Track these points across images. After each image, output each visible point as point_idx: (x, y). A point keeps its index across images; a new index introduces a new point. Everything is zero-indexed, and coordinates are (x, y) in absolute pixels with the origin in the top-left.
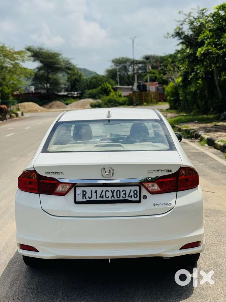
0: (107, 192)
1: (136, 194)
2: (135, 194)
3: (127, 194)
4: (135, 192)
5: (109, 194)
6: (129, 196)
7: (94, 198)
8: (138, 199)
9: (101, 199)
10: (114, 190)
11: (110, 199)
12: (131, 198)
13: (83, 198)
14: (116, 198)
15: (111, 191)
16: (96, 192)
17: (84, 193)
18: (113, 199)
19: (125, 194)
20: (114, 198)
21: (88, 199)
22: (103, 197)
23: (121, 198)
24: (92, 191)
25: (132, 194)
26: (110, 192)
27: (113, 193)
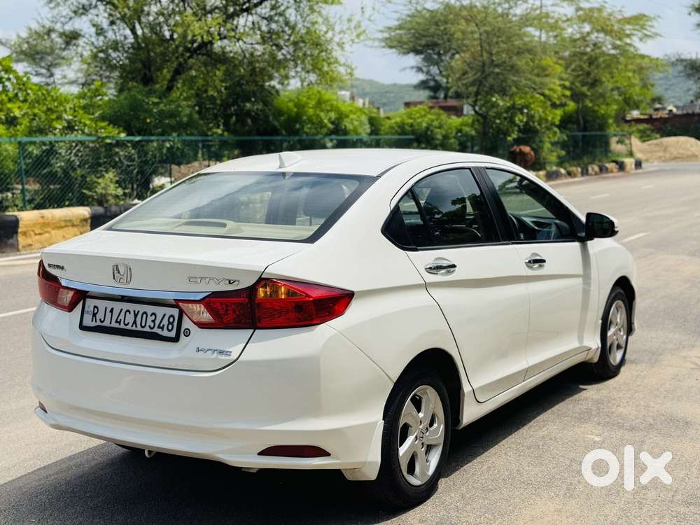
0: (128, 313)
1: (172, 324)
2: (169, 323)
3: (157, 322)
4: (171, 320)
5: (130, 318)
6: (159, 327)
7: (106, 323)
8: (173, 334)
9: (117, 325)
10: (138, 312)
11: (129, 327)
12: (163, 330)
13: (92, 321)
14: (139, 328)
15: (134, 311)
16: (112, 311)
17: (96, 311)
18: (134, 328)
19: (154, 321)
20: (136, 327)
21: (99, 323)
22: (119, 323)
23: (147, 329)
24: (106, 308)
25: (165, 322)
26: (132, 313)
27: (136, 316)
